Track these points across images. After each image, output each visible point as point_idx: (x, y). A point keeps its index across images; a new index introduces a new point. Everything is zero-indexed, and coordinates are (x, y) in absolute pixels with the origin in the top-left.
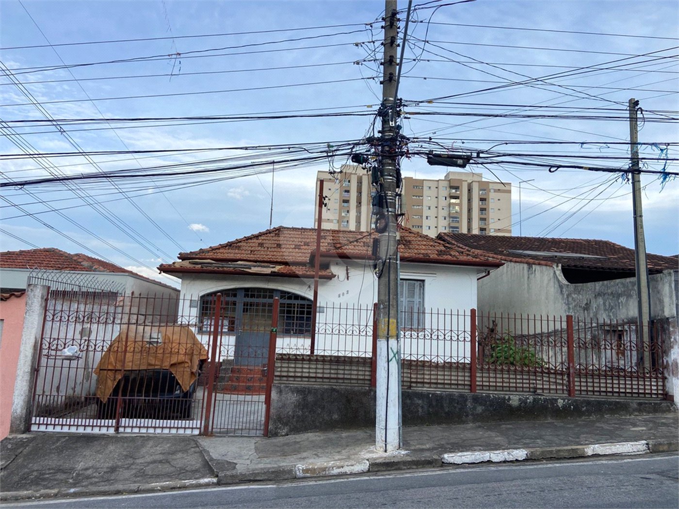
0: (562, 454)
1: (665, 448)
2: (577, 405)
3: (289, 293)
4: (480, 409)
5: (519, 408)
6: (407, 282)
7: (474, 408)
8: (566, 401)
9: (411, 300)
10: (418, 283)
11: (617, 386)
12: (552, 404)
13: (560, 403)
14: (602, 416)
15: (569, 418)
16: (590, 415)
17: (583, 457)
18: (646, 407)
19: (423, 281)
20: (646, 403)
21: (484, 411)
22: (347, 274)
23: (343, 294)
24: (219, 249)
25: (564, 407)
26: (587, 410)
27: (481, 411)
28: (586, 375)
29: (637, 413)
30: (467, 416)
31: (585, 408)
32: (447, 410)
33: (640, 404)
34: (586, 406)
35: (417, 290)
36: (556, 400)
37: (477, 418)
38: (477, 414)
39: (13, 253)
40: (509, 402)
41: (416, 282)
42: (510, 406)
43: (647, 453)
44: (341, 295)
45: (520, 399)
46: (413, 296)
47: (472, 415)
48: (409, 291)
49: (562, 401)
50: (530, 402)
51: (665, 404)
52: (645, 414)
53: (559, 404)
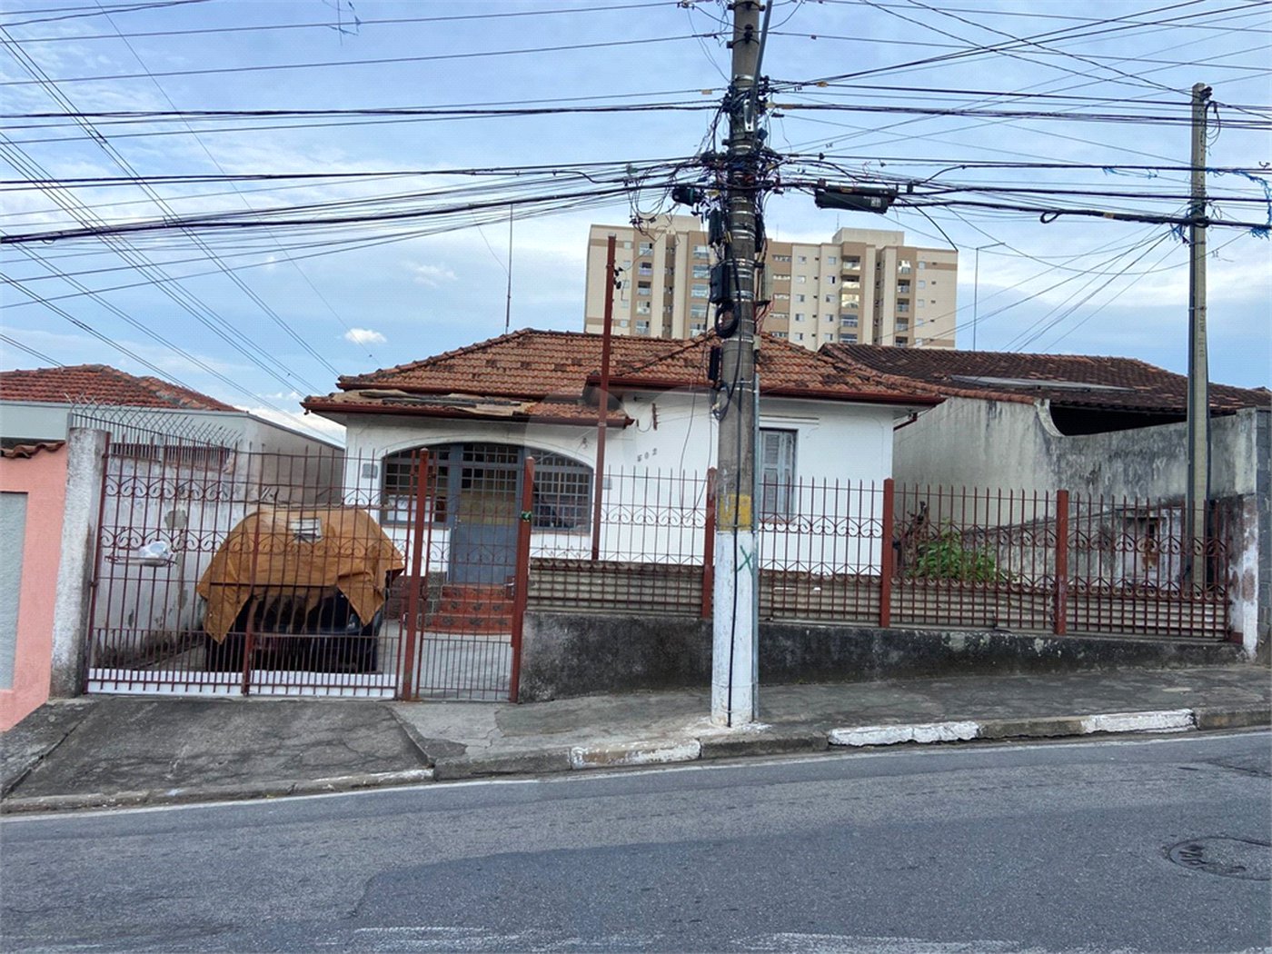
0: (1039, 729)
1: (1224, 721)
2: (1068, 648)
3: (546, 453)
4: (895, 656)
5: (964, 654)
7: (886, 654)
8: (1050, 641)
9: (772, 466)
10: (784, 436)
11: (1142, 616)
12: (1024, 647)
13: (1039, 644)
14: (1113, 669)
15: (1053, 671)
16: (1090, 667)
17: (1077, 735)
18: (1191, 654)
19: (794, 432)
20: (1193, 647)
21: (902, 659)
22: (655, 418)
23: (647, 455)
24: (413, 370)
25: (1045, 652)
26: (1086, 658)
27: (896, 659)
28: (1087, 599)
29: (1175, 664)
30: (872, 667)
31: (1082, 654)
32: (836, 658)
33: (1182, 648)
34: (1084, 650)
35: (783, 449)
36: (1032, 640)
37: (890, 671)
38: (891, 665)
39: (27, 374)
40: (947, 643)
41: (781, 434)
42: (949, 650)
43: (1190, 731)
44: (643, 457)
45: (967, 638)
46: (775, 461)
47: (882, 665)
48: (767, 450)
49: (1042, 642)
50: (985, 644)
51: (1228, 649)
52: (1189, 665)
53: (1036, 647)
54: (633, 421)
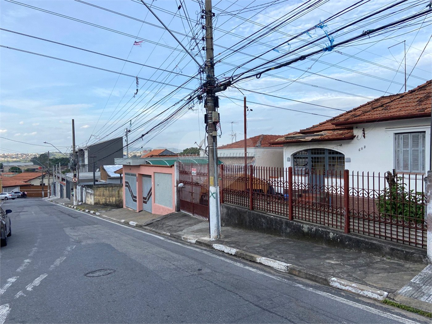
1: (297, 273)
2: (342, 239)
4: (288, 230)
5: (307, 234)
6: (412, 134)
7: (286, 229)
8: (335, 234)
9: (416, 149)
10: (421, 135)
12: (326, 235)
13: (331, 235)
14: (360, 252)
15: (336, 247)
16: (351, 249)
17: (255, 262)
18: (398, 253)
19: (425, 132)
20: (398, 250)
21: (290, 232)
22: (364, 133)
23: (362, 149)
24: (325, 123)
25: (334, 238)
26: (349, 245)
27: (289, 231)
29: (389, 257)
30: (283, 233)
31: (347, 243)
32: (274, 227)
33: (392, 249)
34: (349, 241)
35: (421, 141)
36: (329, 233)
37: (288, 235)
38: (287, 233)
40: (302, 228)
41: (419, 134)
42: (303, 231)
43: (286, 272)
44: (361, 149)
45: (308, 228)
46: (417, 146)
47: (285, 232)
48: (413, 141)
49: (333, 234)
50: (314, 231)
51: (418, 255)
52: (396, 259)
53: (330, 236)
54: (355, 136)
